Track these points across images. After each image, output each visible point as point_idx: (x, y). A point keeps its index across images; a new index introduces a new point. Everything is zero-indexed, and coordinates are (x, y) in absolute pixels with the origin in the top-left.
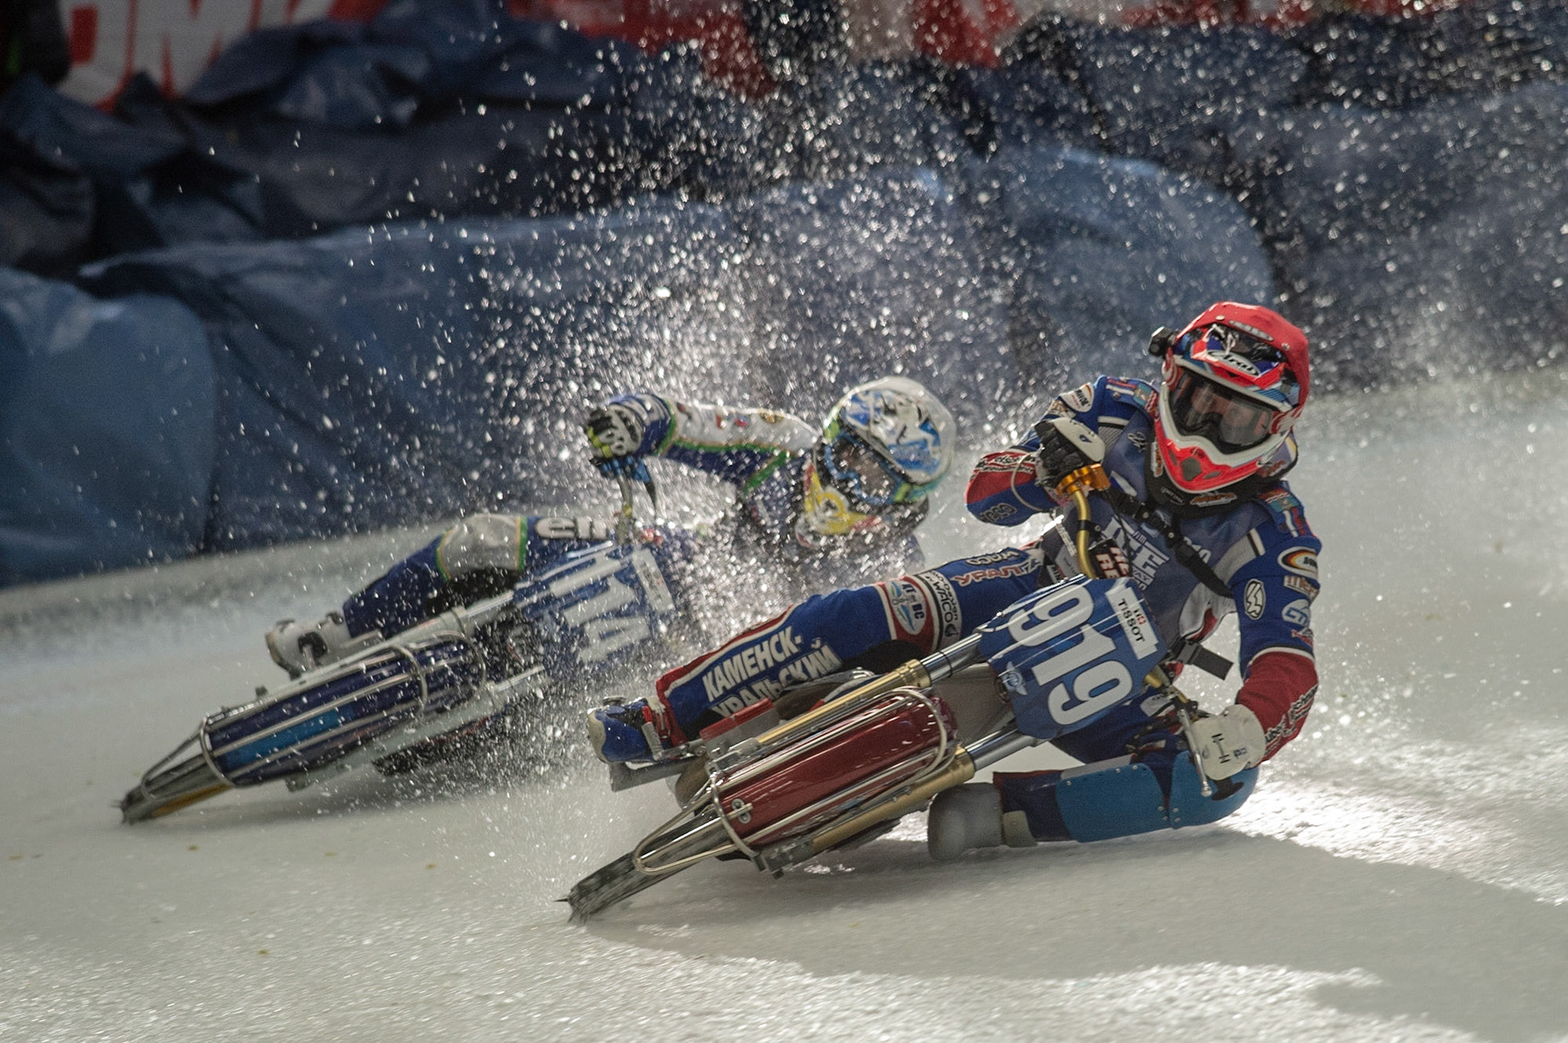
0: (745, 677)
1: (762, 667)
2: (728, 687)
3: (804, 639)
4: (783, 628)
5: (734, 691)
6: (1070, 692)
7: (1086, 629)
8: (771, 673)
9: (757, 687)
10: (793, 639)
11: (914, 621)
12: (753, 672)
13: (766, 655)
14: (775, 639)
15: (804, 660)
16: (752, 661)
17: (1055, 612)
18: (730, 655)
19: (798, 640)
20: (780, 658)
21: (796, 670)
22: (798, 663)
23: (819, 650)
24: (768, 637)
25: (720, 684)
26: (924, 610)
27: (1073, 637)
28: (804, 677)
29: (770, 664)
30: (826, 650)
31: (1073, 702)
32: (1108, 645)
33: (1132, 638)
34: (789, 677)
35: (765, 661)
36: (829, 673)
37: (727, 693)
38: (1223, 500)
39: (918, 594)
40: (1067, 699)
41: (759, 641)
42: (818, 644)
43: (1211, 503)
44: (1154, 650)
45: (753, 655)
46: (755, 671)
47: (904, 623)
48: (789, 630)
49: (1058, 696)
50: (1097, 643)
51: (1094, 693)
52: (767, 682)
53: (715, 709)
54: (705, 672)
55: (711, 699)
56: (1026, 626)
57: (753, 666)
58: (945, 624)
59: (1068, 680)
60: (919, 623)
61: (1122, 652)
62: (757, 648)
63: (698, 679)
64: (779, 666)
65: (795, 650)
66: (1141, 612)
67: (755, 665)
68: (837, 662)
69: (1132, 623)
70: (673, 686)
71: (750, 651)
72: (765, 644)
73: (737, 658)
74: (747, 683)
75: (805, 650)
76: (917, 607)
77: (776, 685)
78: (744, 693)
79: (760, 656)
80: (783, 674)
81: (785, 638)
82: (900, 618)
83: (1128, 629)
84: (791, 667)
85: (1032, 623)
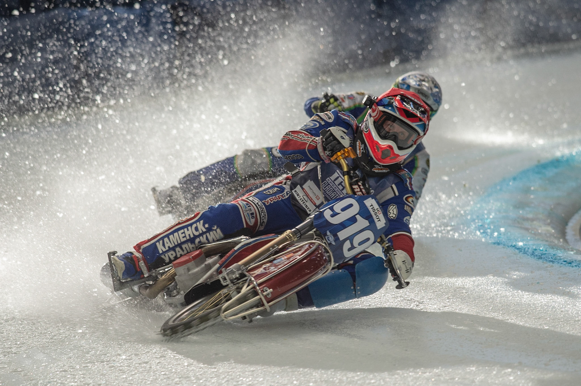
0: (179, 242)
1: (188, 238)
2: (171, 246)
3: (209, 225)
4: (198, 220)
5: (173, 249)
6: (352, 244)
7: (358, 217)
8: (192, 240)
9: (184, 246)
10: (204, 225)
11: (251, 219)
12: (183, 240)
13: (190, 232)
14: (194, 225)
15: (208, 234)
16: (184, 235)
17: (343, 210)
18: (172, 233)
19: (207, 226)
20: (197, 233)
21: (203, 239)
22: (205, 236)
23: (216, 230)
24: (191, 225)
25: (167, 246)
26: (254, 215)
27: (353, 220)
28: (206, 241)
29: (192, 236)
30: (218, 230)
31: (352, 248)
32: (366, 223)
33: (376, 220)
34: (200, 242)
35: (189, 235)
36: (218, 241)
37: (170, 249)
38: (384, 171)
39: (252, 208)
40: (350, 246)
41: (186, 227)
42: (215, 228)
43: (380, 171)
44: (384, 225)
45: (184, 232)
46: (185, 239)
47: (248, 221)
48: (202, 222)
49: (347, 245)
50: (362, 223)
51: (360, 244)
52: (189, 244)
53: (163, 256)
54: (158, 241)
55: (161, 252)
56: (332, 216)
57: (183, 237)
58: (262, 221)
59: (351, 238)
60: (253, 221)
61: (372, 226)
62: (186, 229)
63: (154, 244)
64: (196, 237)
65: (204, 230)
66: (379, 209)
67: (185, 237)
68: (222, 235)
69: (376, 214)
70: (142, 247)
71: (182, 231)
72: (189, 228)
73: (176, 234)
74: (180, 245)
75: (209, 230)
76: (252, 214)
77: (193, 245)
78: (178, 249)
79: (187, 233)
80: (197, 241)
81: (200, 225)
82: (246, 218)
83: (374, 216)
84: (201, 238)
85: (334, 215)
